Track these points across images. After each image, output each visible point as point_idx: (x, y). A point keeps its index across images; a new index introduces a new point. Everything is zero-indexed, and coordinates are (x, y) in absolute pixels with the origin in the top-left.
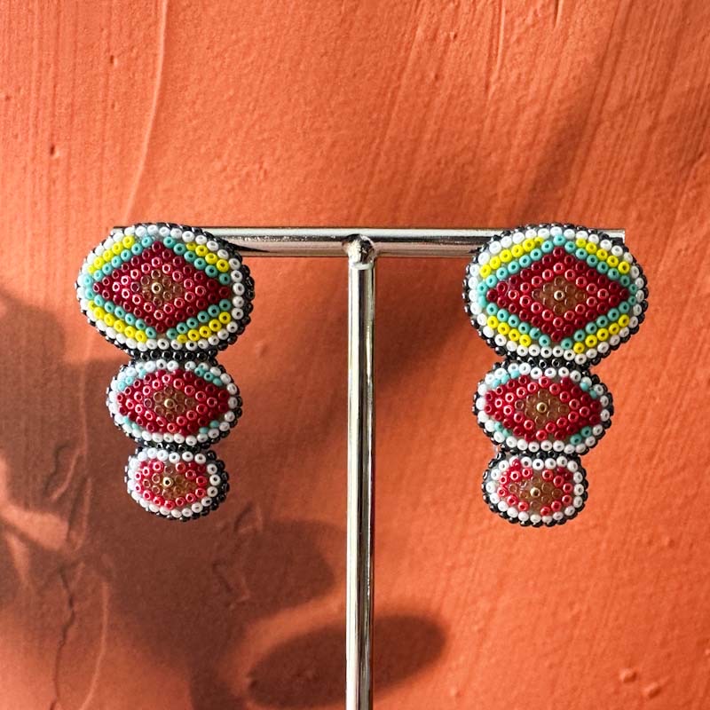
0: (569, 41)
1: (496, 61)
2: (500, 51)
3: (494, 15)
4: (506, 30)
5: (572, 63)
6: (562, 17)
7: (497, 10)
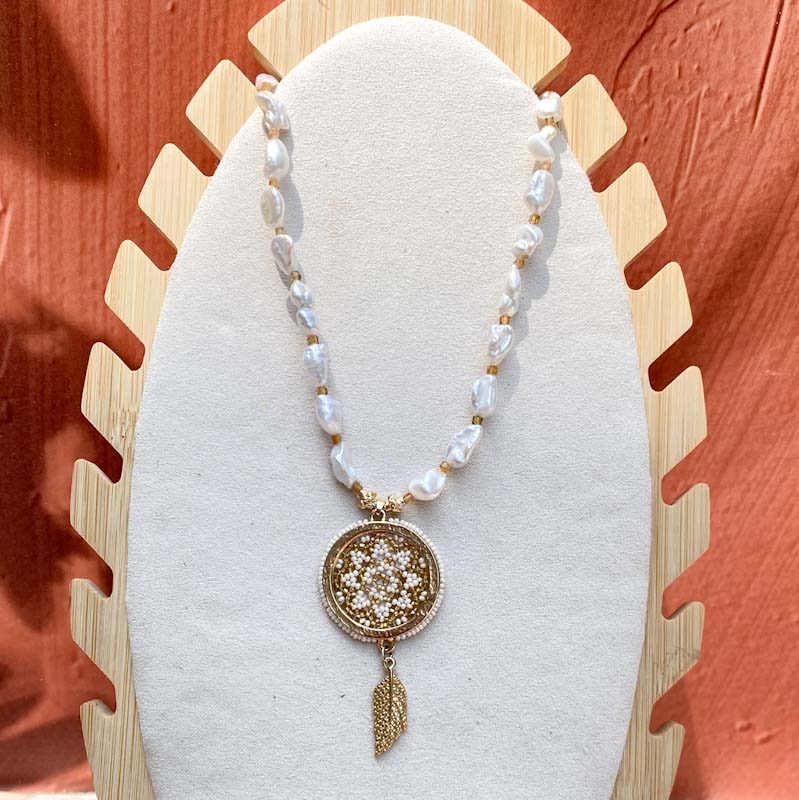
0: (764, 148)
1: (686, 167)
2: (691, 156)
3: (689, 118)
4: (700, 134)
5: (765, 171)
6: (761, 122)
7: (693, 113)
